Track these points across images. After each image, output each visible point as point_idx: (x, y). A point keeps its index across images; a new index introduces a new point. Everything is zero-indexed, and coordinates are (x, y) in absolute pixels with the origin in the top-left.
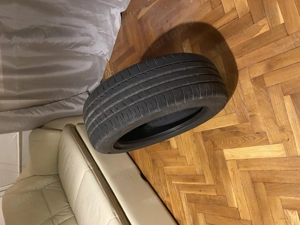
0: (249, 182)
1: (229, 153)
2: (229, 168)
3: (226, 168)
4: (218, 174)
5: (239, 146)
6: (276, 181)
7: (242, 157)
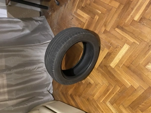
0: (127, 69)
1: (113, 65)
2: (117, 70)
3: (116, 72)
4: (115, 77)
5: (114, 58)
6: (134, 58)
7: (118, 61)
